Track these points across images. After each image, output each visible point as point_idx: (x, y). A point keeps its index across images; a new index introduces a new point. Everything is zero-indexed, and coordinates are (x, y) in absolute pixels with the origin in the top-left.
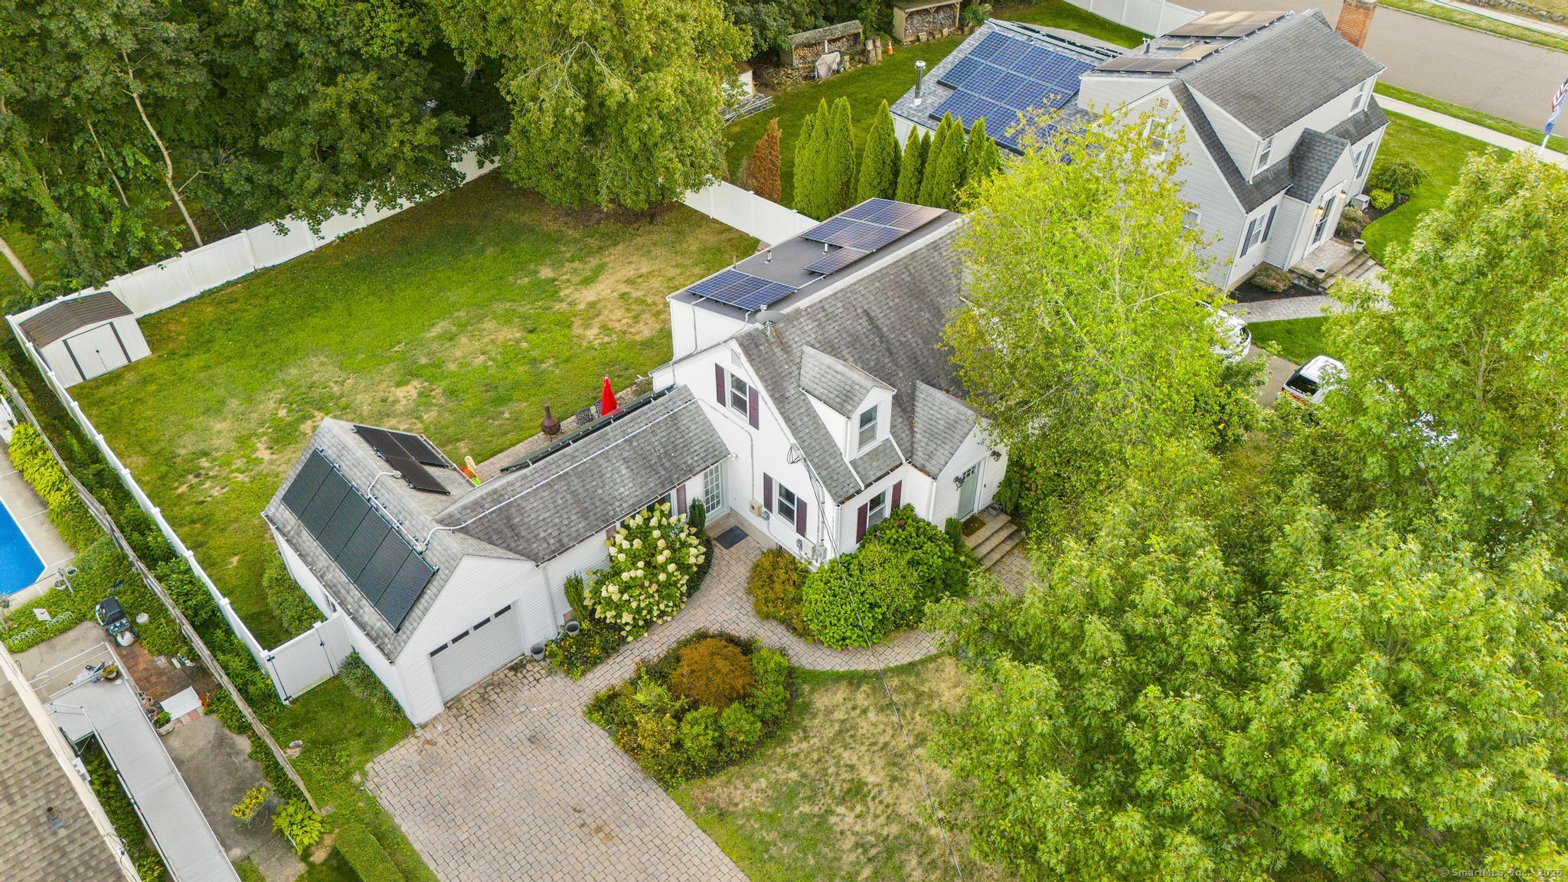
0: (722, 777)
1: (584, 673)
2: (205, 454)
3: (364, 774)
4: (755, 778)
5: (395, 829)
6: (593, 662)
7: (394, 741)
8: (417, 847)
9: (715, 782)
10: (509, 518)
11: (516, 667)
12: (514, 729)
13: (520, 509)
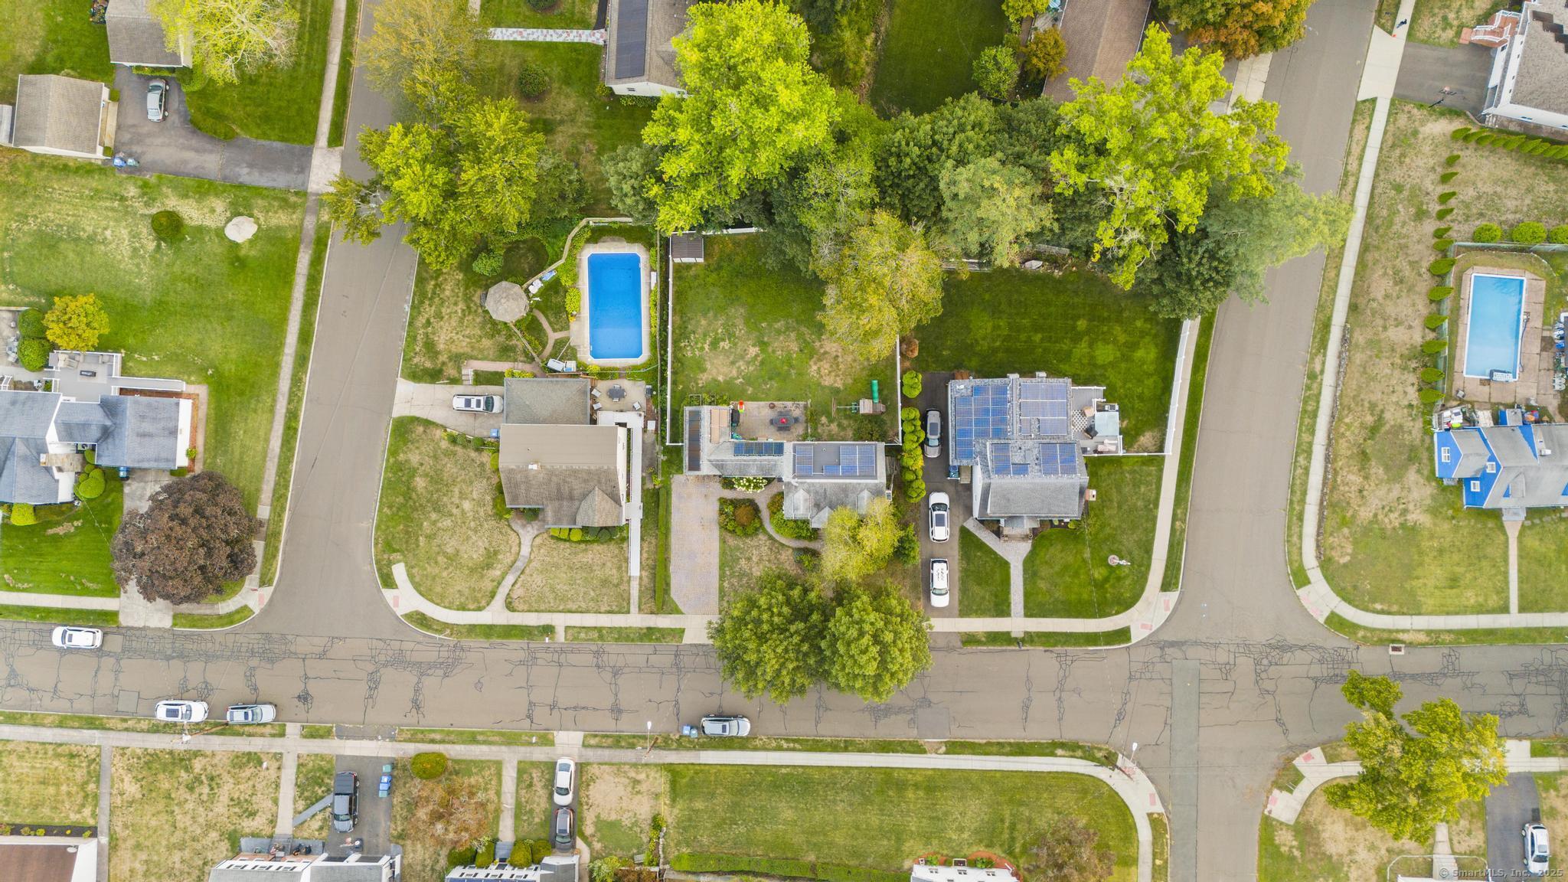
0: (731, 535)
1: (725, 489)
2: (694, 332)
3: (673, 476)
4: (736, 540)
5: (671, 494)
9: (729, 535)
12: (704, 492)
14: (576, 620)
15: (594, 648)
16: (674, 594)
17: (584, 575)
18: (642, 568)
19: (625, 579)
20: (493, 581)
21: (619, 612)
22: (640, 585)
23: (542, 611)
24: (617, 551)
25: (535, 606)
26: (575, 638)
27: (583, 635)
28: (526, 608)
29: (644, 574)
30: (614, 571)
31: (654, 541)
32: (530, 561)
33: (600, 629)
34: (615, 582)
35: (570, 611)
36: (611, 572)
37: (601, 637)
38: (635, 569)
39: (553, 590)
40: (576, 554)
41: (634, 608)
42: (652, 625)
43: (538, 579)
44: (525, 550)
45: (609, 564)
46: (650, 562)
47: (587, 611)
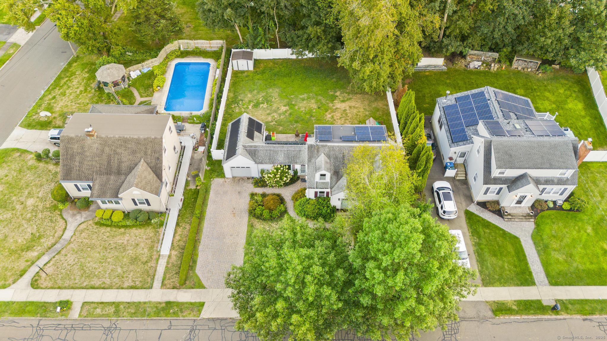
0: (258, 220)
1: (256, 187)
2: (242, 101)
3: (213, 180)
4: (263, 224)
5: (210, 191)
6: (259, 186)
7: (221, 177)
8: (210, 196)
9: (257, 220)
10: (255, 152)
11: (248, 178)
12: (238, 189)
13: (258, 151)
14: (96, 296)
15: (107, 324)
16: (199, 270)
17: (116, 254)
18: (173, 247)
19: (154, 257)
20: (27, 261)
21: (142, 288)
22: (168, 263)
23: (65, 288)
24: (152, 235)
25: (60, 283)
26: (89, 314)
27: (98, 311)
28: (50, 285)
29: (174, 253)
30: (146, 250)
31: (188, 227)
32: (70, 242)
33: (116, 305)
34: (145, 259)
35: (93, 288)
36: (144, 252)
37: (117, 312)
38: (165, 249)
39: (82, 268)
40: (113, 236)
41: (157, 283)
42: (172, 299)
43: (71, 259)
44: (68, 235)
45: (142, 245)
46: (182, 243)
47: (110, 287)
